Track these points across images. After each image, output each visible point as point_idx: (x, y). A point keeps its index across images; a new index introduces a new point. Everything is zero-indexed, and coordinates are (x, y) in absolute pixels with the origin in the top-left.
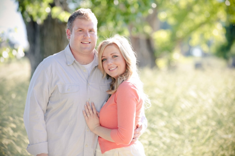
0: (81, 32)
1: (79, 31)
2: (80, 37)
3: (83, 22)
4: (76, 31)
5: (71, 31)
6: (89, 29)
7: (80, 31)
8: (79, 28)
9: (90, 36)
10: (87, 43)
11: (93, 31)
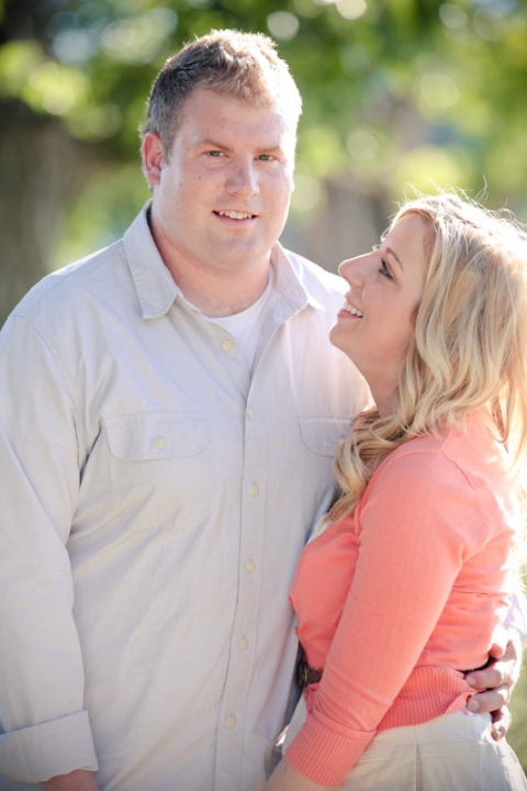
0: (214, 162)
1: (206, 153)
2: (212, 187)
3: (230, 109)
4: (191, 155)
5: (168, 148)
6: (258, 150)
7: (212, 153)
8: (209, 141)
9: (260, 185)
10: (240, 216)
11: (275, 158)
